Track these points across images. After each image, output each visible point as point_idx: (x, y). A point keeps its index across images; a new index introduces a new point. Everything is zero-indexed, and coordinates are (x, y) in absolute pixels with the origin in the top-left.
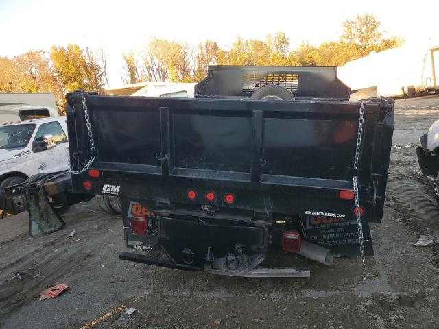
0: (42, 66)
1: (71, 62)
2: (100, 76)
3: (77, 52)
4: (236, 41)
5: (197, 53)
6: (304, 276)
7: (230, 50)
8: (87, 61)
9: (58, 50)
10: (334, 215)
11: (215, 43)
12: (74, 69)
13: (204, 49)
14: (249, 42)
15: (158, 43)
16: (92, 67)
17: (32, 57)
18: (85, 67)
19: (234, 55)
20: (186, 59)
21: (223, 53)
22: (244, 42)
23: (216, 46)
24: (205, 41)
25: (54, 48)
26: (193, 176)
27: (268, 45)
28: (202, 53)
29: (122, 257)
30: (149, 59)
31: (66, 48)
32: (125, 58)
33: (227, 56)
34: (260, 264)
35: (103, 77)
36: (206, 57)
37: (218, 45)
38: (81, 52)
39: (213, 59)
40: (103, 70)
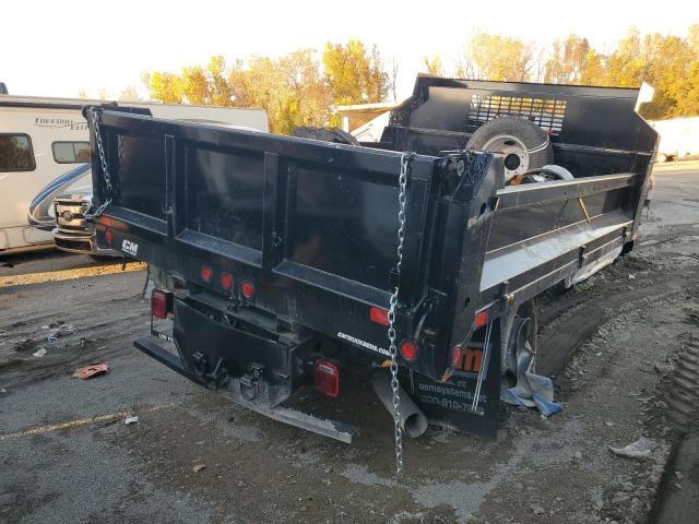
0: (310, 71)
1: (348, 66)
2: (386, 90)
3: (358, 51)
4: (626, 36)
5: (548, 56)
6: (342, 440)
7: (612, 53)
8: (371, 66)
9: (334, 48)
10: (375, 348)
11: (585, 40)
12: (350, 77)
13: (563, 49)
14: (653, 38)
15: (484, 39)
16: (376, 76)
17: (301, 58)
18: (367, 74)
19: (617, 63)
20: (527, 67)
21: (597, 58)
22: (642, 38)
23: (585, 45)
24: (567, 37)
25: (329, 46)
26: (199, 245)
27: (691, 44)
28: (557, 57)
29: (136, 345)
30: (464, 65)
31: (344, 46)
32: (427, 63)
33: (603, 63)
34: (285, 402)
35: (390, 92)
36: (564, 65)
37: (590, 43)
38: (364, 52)
39: (576, 69)
40: (391, 80)
